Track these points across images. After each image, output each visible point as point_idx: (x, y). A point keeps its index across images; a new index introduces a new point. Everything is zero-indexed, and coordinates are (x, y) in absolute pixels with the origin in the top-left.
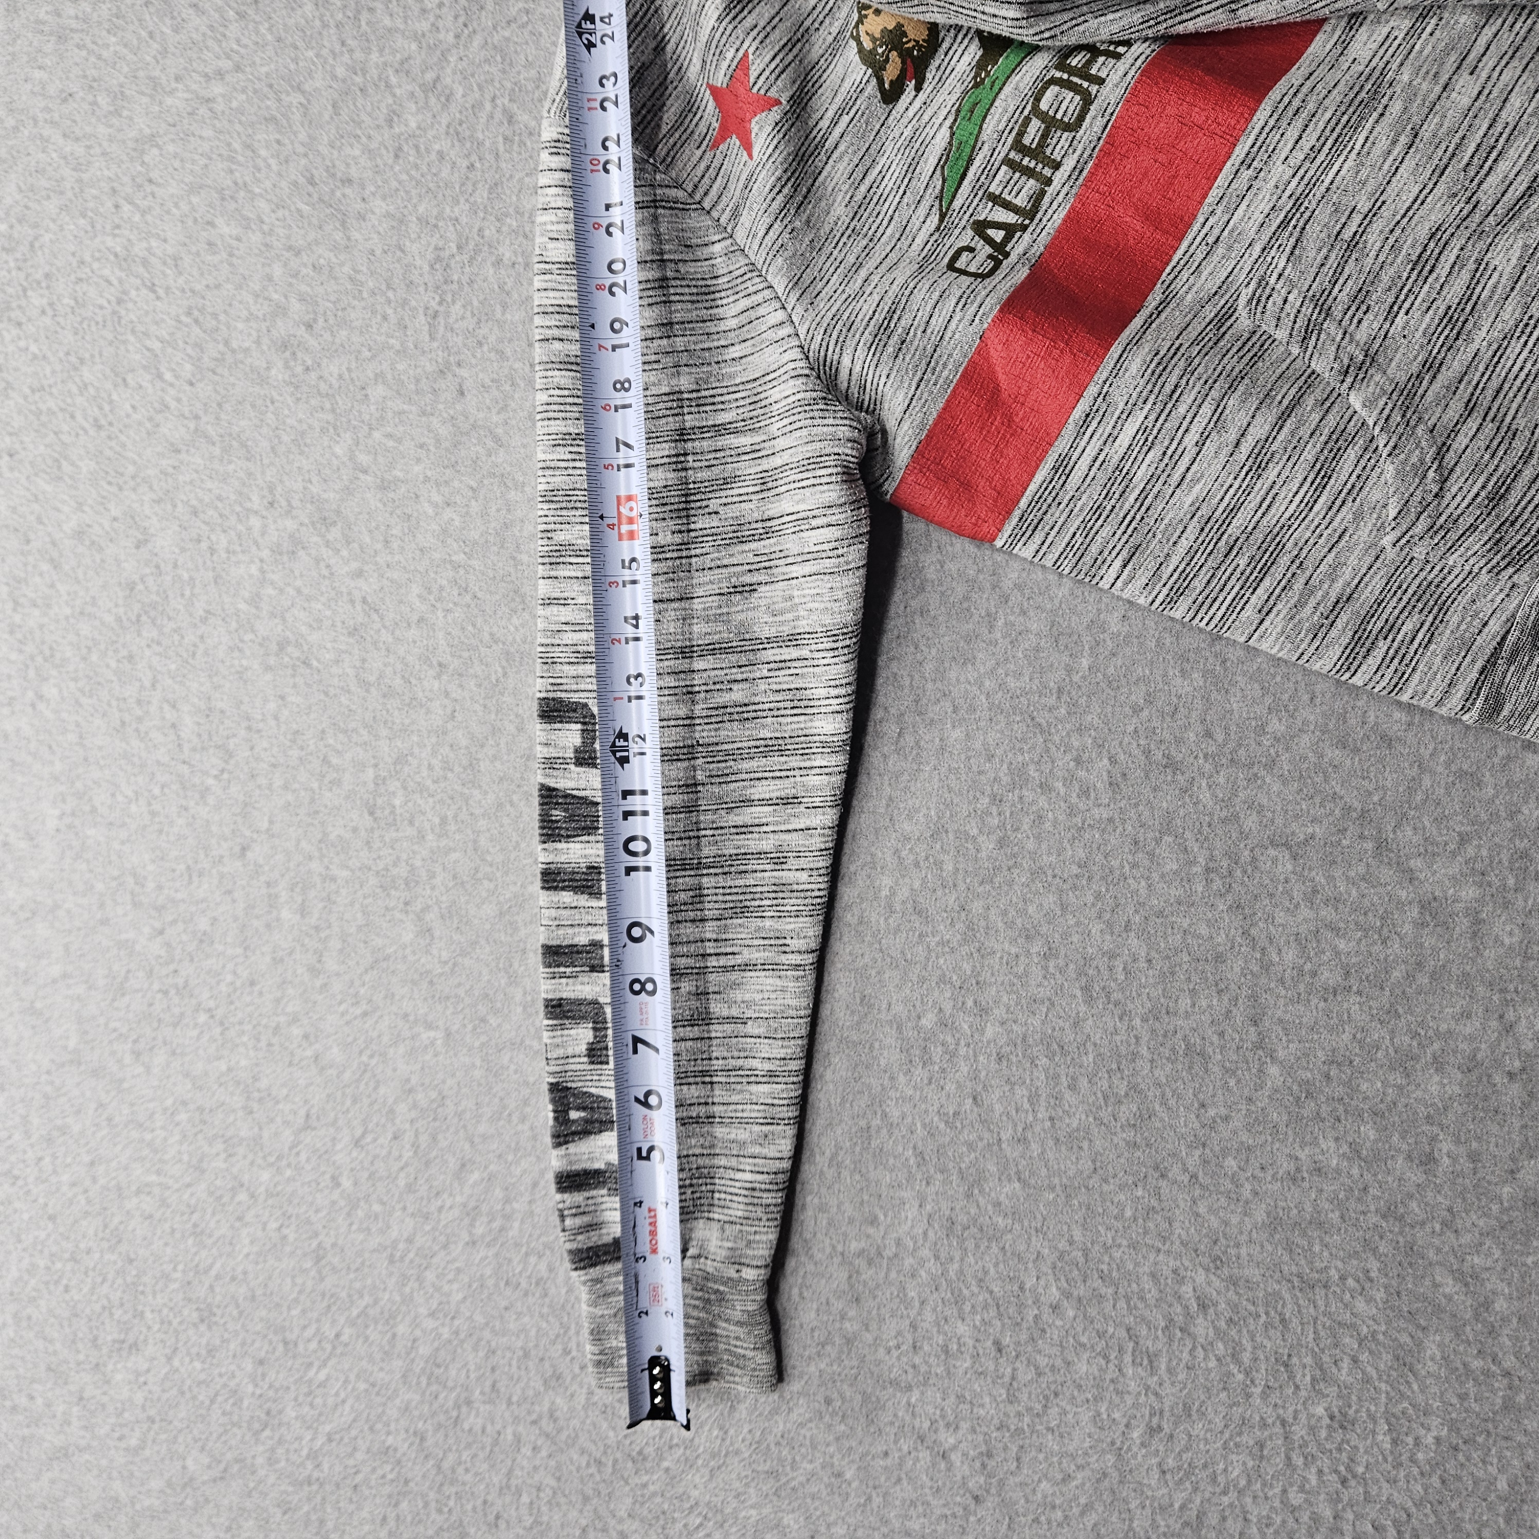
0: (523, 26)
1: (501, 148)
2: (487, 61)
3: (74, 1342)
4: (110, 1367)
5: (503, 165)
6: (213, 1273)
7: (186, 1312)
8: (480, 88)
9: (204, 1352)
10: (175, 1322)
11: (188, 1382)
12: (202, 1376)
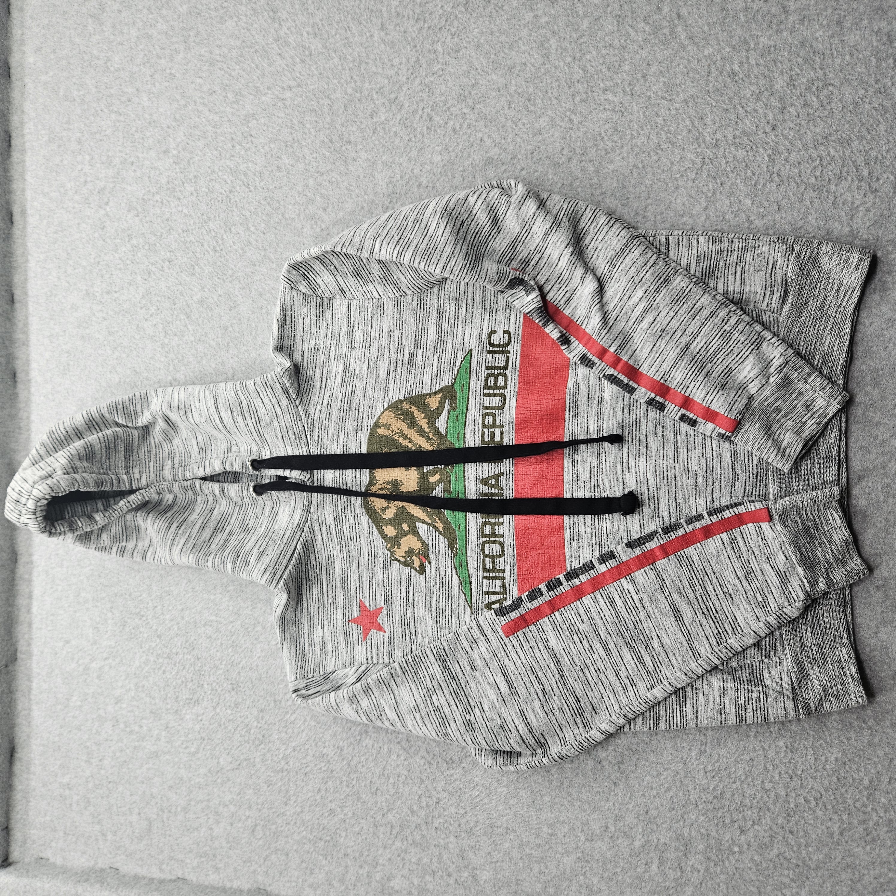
0: (440, 76)
1: (425, 132)
2: (421, 91)
3: (165, 699)
4: (184, 712)
5: (426, 140)
6: (241, 666)
7: (225, 685)
8: (417, 103)
9: (233, 705)
10: (219, 690)
11: (224, 720)
12: (231, 717)
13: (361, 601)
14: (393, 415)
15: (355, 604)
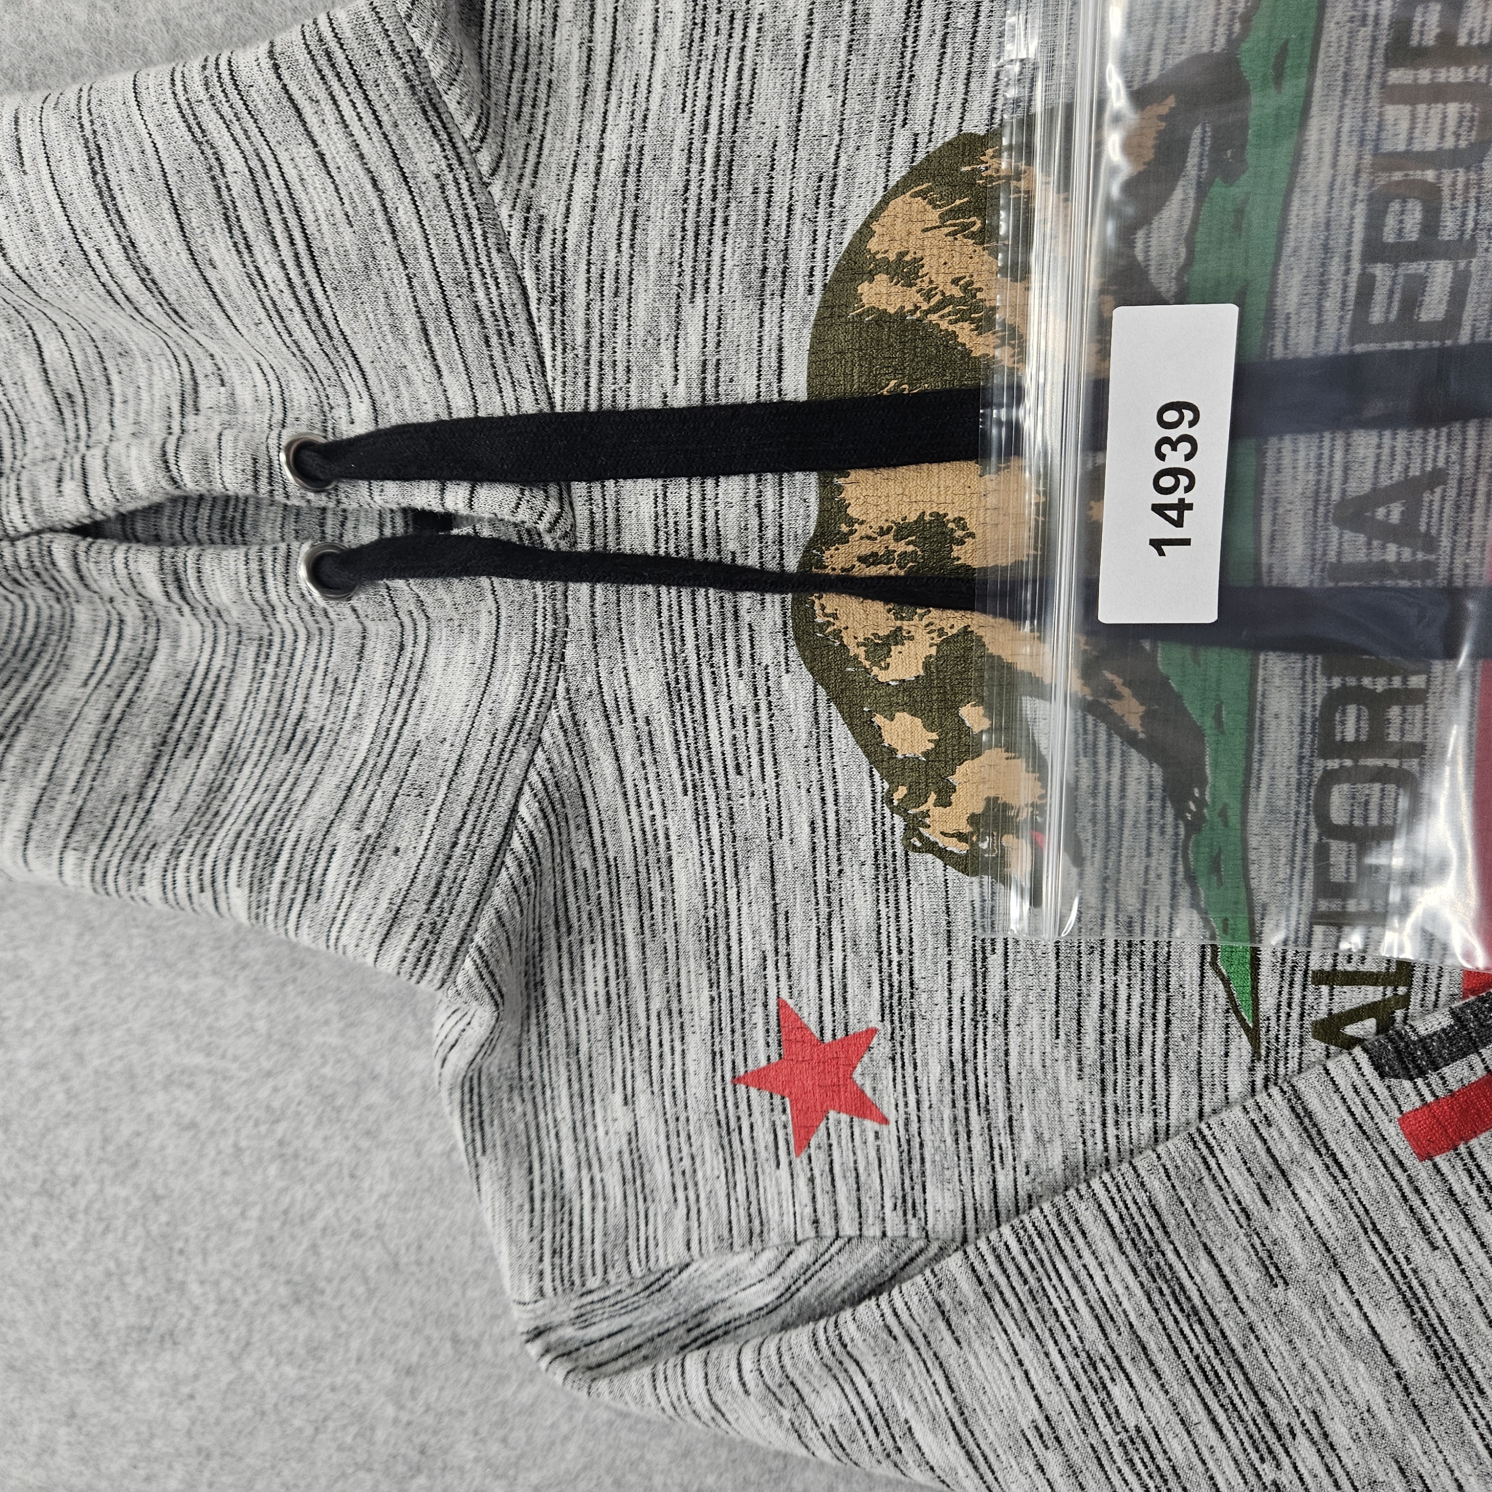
3: (54, 1327)
4: (126, 1368)
6: (318, 1223)
7: (266, 1286)
9: (301, 1352)
10: (246, 1302)
11: (272, 1398)
12: (300, 1389)
13: (781, 1004)
14: (933, 216)
15: (758, 1017)
